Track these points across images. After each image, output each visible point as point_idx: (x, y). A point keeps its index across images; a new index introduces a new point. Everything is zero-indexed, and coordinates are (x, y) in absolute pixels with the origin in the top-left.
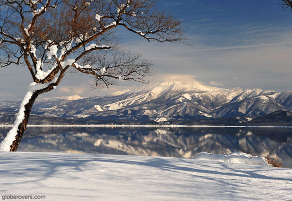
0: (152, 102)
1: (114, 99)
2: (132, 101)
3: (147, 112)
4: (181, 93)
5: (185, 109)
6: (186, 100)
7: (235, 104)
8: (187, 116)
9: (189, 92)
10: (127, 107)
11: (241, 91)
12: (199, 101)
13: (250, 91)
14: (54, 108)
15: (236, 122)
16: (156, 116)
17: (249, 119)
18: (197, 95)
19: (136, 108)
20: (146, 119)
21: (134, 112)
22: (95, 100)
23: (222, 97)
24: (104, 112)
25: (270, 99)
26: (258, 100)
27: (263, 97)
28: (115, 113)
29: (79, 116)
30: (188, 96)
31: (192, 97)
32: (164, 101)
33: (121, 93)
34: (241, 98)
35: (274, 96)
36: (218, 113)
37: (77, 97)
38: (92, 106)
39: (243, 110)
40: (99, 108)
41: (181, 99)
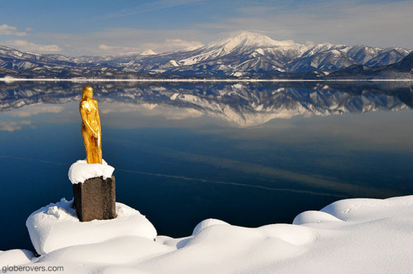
0: (225, 57)
1: (189, 55)
2: (206, 56)
3: (222, 67)
4: (254, 48)
5: (259, 64)
6: (259, 55)
7: (307, 58)
8: (261, 71)
9: (262, 47)
10: (201, 62)
11: (312, 46)
12: (272, 56)
13: (322, 45)
14: (131, 63)
15: (314, 76)
16: (231, 71)
17: (327, 73)
18: (269, 50)
19: (211, 63)
20: (221, 74)
21: (209, 67)
22: (170, 55)
23: (293, 52)
24: (180, 67)
25: (342, 53)
26: (330, 55)
27: (335, 52)
28: (191, 68)
29: (157, 71)
30: (261, 51)
31: (265, 52)
32: (237, 57)
33: (194, 48)
34: (312, 53)
35: (345, 50)
36: (290, 67)
37: (152, 53)
38: (168, 61)
39: (314, 65)
40: (174, 63)
41: (254, 54)
